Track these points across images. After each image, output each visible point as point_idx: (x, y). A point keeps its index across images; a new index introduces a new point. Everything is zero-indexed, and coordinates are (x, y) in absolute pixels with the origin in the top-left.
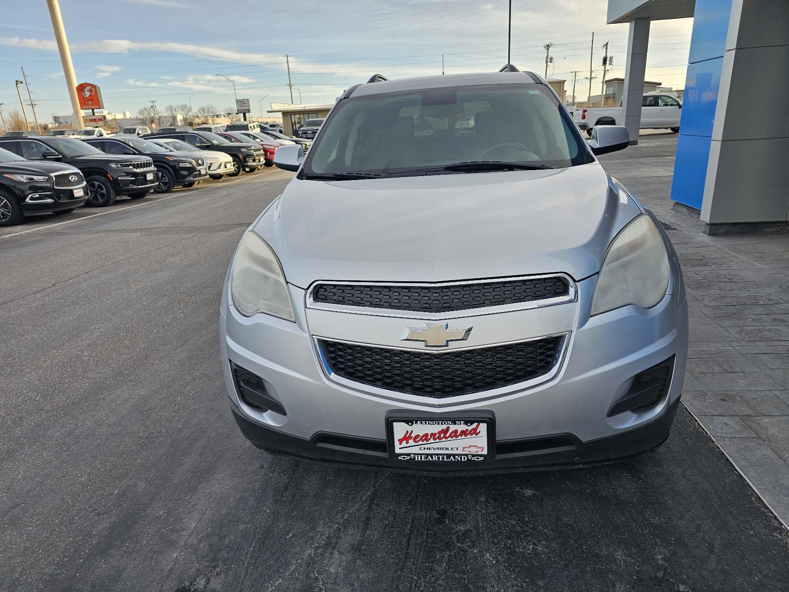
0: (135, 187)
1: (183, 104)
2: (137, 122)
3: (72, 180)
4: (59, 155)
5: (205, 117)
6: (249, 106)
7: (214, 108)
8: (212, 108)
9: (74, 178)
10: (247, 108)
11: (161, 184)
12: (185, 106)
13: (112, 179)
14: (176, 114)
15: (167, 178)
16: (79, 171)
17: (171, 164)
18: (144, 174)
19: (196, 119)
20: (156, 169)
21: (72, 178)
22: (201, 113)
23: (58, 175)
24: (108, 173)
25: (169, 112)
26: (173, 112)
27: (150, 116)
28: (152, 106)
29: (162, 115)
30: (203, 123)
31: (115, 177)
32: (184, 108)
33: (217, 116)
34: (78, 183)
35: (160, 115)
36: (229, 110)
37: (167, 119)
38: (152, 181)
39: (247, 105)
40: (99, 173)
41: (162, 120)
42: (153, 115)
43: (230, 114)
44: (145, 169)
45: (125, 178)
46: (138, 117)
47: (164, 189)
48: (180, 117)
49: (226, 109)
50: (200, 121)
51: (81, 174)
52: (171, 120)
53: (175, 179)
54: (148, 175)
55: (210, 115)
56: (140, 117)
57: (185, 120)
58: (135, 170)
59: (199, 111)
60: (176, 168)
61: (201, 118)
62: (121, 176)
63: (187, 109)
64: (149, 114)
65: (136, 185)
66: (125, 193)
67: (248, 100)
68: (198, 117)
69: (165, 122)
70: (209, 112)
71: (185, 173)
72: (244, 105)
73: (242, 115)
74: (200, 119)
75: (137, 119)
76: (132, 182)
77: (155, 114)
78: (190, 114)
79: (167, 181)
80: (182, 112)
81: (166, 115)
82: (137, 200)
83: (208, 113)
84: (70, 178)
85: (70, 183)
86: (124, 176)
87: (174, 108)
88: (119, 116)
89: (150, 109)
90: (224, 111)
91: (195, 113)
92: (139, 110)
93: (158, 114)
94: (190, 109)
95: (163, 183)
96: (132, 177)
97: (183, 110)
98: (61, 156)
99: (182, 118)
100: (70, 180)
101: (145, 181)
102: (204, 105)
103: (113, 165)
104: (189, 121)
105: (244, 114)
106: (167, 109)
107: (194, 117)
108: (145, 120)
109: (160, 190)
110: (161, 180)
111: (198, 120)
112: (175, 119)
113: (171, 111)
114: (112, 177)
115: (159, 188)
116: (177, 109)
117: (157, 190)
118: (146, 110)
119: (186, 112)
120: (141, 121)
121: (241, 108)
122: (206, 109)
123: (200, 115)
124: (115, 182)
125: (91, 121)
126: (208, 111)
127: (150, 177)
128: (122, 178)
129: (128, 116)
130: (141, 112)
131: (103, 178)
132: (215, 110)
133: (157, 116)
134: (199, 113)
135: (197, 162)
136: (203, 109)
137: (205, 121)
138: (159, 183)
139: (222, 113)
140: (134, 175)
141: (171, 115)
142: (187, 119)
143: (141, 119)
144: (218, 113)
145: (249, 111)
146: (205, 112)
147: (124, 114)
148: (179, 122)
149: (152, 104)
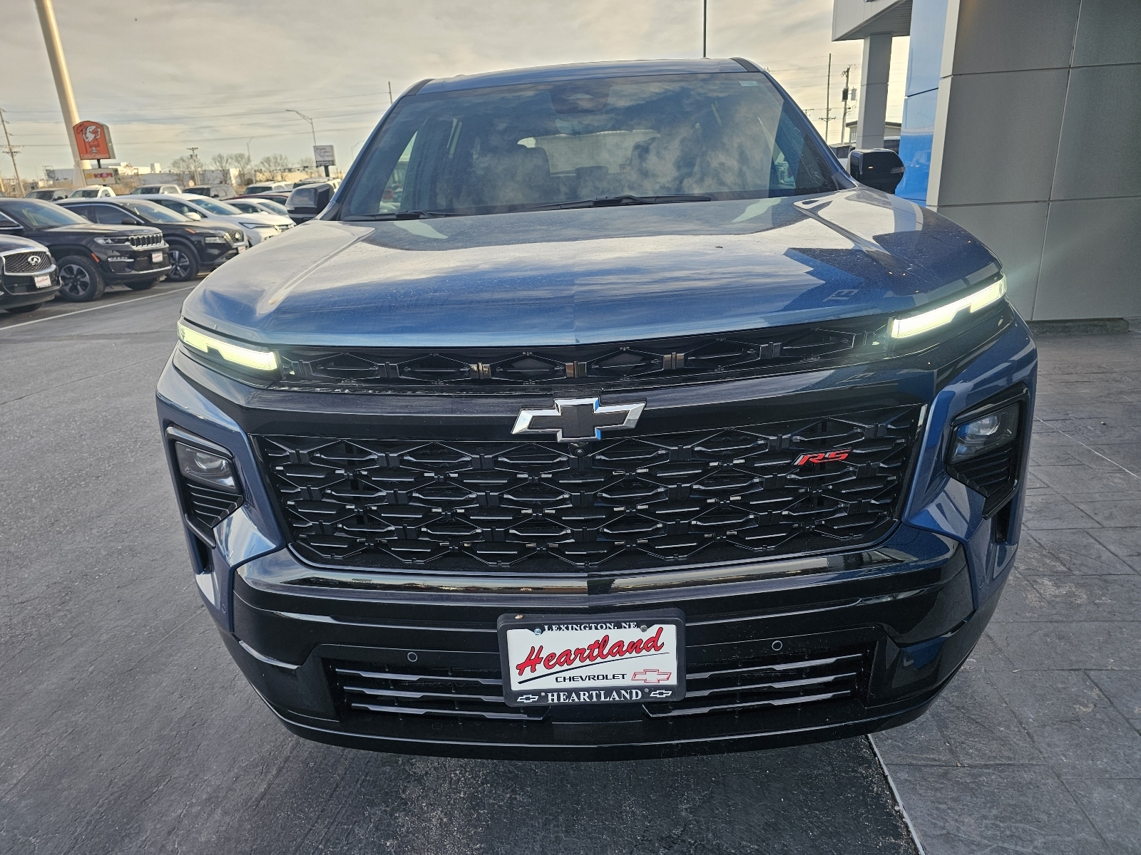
0: (134, 272)
1: (239, 152)
2: (170, 178)
3: (33, 263)
4: (18, 226)
5: (270, 172)
6: (333, 156)
7: (284, 158)
8: (281, 159)
9: (35, 260)
10: (330, 159)
11: (178, 268)
12: (241, 156)
13: (98, 261)
14: (228, 167)
15: (187, 259)
16: (45, 249)
17: (193, 239)
18: (148, 254)
19: (258, 174)
20: (167, 245)
21: (33, 259)
22: (264, 166)
23: (10, 256)
24: (92, 252)
25: (218, 164)
26: (224, 165)
27: (190, 170)
28: (191, 156)
29: (207, 169)
30: (268, 180)
31: (103, 257)
32: (240, 159)
33: (290, 170)
34: (42, 266)
35: (204, 168)
36: (306, 161)
37: (214, 174)
38: (160, 265)
39: (330, 154)
40: (78, 253)
41: (208, 175)
42: (193, 169)
43: (307, 167)
44: (150, 247)
45: (119, 259)
46: (172, 171)
47: (183, 275)
48: (234, 172)
49: (302, 161)
50: (264, 177)
51: (48, 253)
52: (221, 176)
53: (199, 260)
54: (154, 256)
55: (278, 168)
56: (175, 171)
57: (241, 175)
58: (135, 248)
59: (262, 163)
60: (202, 245)
61: (266, 174)
62: (113, 257)
63: (244, 160)
64: (188, 167)
65: (136, 270)
66: (119, 281)
67: (332, 147)
68: (261, 171)
69: (211, 179)
70: (277, 164)
71: (216, 252)
72: (326, 154)
73: (322, 169)
74: (263, 175)
75: (170, 174)
76: (129, 265)
77: (195, 167)
78: (249, 167)
79: (188, 263)
80: (236, 164)
81: (213, 168)
82: (139, 292)
83: (275, 165)
84: (30, 260)
85: (29, 267)
86: (117, 256)
87: (225, 159)
88: (145, 170)
89: (189, 159)
90: (298, 163)
91: (256, 166)
92: (172, 161)
93: (201, 167)
94: (249, 160)
95: (180, 267)
96: (129, 258)
97: (239, 162)
98: (22, 227)
99: (237, 173)
100: (29, 263)
101: (151, 264)
102: (270, 154)
103: (100, 241)
104: (247, 177)
105: (326, 168)
106: (214, 159)
107: (255, 171)
108: (181, 175)
109: (177, 277)
110: (179, 263)
111: (261, 175)
112: (227, 174)
113: (221, 162)
114: (97, 257)
115: (175, 274)
116: (230, 160)
117: (173, 276)
118: (183, 161)
119: (242, 164)
120: (176, 178)
121: (321, 159)
122: (273, 160)
123: (263, 169)
124: (104, 265)
125: (96, 176)
126: (276, 162)
127: (157, 257)
128: (115, 260)
129: (158, 169)
130: (175, 164)
131: (84, 260)
132: (285, 161)
133: (199, 169)
134: (261, 165)
135: (233, 236)
136: (268, 160)
137: (271, 178)
138: (176, 267)
139: (297, 166)
140: (134, 255)
141: (220, 169)
142: (244, 175)
143: (177, 175)
144: (290, 166)
145: (333, 163)
146: (271, 164)
147: (152, 166)
148: (233, 178)
149: (191, 152)
